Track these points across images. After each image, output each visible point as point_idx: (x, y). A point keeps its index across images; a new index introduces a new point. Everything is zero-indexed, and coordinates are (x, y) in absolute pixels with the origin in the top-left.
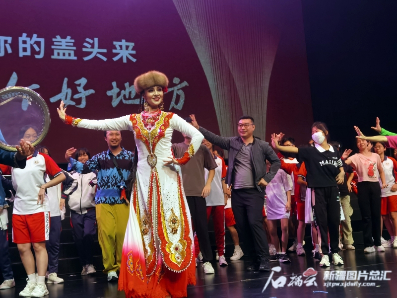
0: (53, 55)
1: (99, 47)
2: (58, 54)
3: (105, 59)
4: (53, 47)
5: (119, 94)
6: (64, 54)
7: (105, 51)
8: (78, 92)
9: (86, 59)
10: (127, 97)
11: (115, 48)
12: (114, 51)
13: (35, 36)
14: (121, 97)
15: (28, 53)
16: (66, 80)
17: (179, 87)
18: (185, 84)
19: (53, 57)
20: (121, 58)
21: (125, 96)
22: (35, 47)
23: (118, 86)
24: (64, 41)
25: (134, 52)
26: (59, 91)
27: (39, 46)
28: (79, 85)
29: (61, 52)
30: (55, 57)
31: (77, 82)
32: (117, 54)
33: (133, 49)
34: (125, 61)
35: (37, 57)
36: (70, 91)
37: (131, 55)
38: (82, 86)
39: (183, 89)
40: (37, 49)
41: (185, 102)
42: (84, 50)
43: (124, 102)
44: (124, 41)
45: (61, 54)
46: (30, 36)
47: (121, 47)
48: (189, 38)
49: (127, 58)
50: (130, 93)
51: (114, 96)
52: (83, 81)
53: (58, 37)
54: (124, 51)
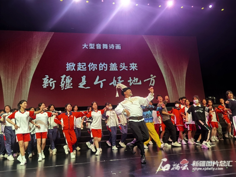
0: (110, 69)
1: (125, 66)
2: (112, 69)
3: (127, 70)
4: (110, 67)
5: (132, 81)
6: (114, 69)
7: (127, 67)
8: (118, 81)
9: (121, 70)
10: (135, 82)
11: (130, 66)
12: (130, 67)
13: (104, 63)
14: (133, 82)
15: (102, 69)
16: (114, 77)
17: (153, 78)
18: (155, 77)
19: (110, 70)
20: (133, 69)
21: (134, 82)
22: (104, 67)
23: (131, 79)
24: (113, 64)
25: (137, 67)
26: (112, 81)
27: (106, 67)
28: (119, 79)
29: (113, 68)
30: (111, 70)
31: (118, 78)
32: (131, 68)
33: (136, 66)
34: (134, 70)
35: (105, 70)
36: (116, 81)
37: (136, 68)
38: (120, 79)
39: (154, 78)
40: (105, 68)
41: (155, 83)
42: (120, 67)
43: (134, 84)
44: (133, 63)
45: (113, 69)
46: (103, 63)
47: (132, 65)
48: (156, 61)
49: (135, 69)
50: (136, 81)
51: (130, 82)
52: (120, 78)
53: (112, 63)
54: (134, 66)
